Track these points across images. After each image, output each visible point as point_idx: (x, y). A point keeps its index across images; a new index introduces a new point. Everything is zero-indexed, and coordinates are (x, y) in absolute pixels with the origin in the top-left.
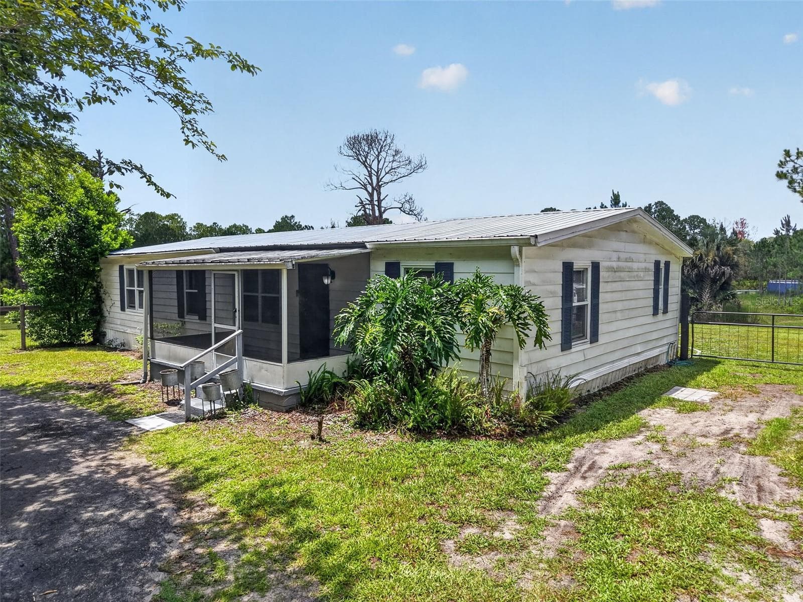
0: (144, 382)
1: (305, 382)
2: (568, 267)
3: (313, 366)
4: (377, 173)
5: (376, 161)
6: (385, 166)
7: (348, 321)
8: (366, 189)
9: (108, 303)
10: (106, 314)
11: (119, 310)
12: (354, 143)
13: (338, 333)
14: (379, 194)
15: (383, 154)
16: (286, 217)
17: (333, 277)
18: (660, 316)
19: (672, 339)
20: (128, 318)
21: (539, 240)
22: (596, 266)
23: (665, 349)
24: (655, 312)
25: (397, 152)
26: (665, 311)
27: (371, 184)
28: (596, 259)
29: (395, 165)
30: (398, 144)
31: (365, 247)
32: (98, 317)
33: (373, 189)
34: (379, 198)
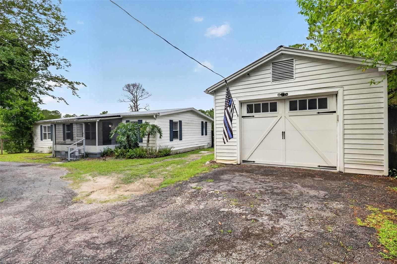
0: (53, 157)
1: (103, 151)
2: (171, 122)
3: (106, 147)
4: (136, 97)
5: (136, 93)
6: (139, 94)
7: (113, 133)
8: (133, 102)
9: (35, 138)
10: (34, 142)
11: (40, 140)
12: (128, 86)
13: (111, 136)
14: (137, 103)
15: (138, 90)
16: (104, 112)
17: (112, 125)
18: (204, 136)
19: (209, 142)
20: (44, 142)
21: (160, 114)
22: (180, 122)
23: (207, 144)
24: (202, 134)
25: (143, 90)
26: (206, 135)
27: (134, 101)
28: (180, 120)
29: (143, 94)
30: (143, 87)
31: (120, 117)
32: (32, 143)
33: (135, 102)
34: (137, 104)
